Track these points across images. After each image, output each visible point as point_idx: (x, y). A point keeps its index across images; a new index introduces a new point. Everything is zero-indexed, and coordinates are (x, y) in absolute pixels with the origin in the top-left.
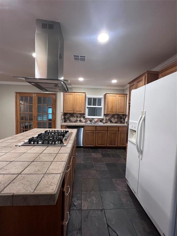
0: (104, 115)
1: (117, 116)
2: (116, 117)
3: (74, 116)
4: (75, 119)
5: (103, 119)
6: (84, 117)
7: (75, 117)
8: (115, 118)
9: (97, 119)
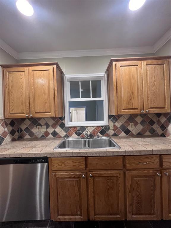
0: (110, 117)
1: (142, 119)
2: (139, 119)
3: (39, 124)
4: (43, 130)
5: (107, 128)
6: (63, 126)
7: (41, 126)
8: (136, 124)
9: (93, 128)
